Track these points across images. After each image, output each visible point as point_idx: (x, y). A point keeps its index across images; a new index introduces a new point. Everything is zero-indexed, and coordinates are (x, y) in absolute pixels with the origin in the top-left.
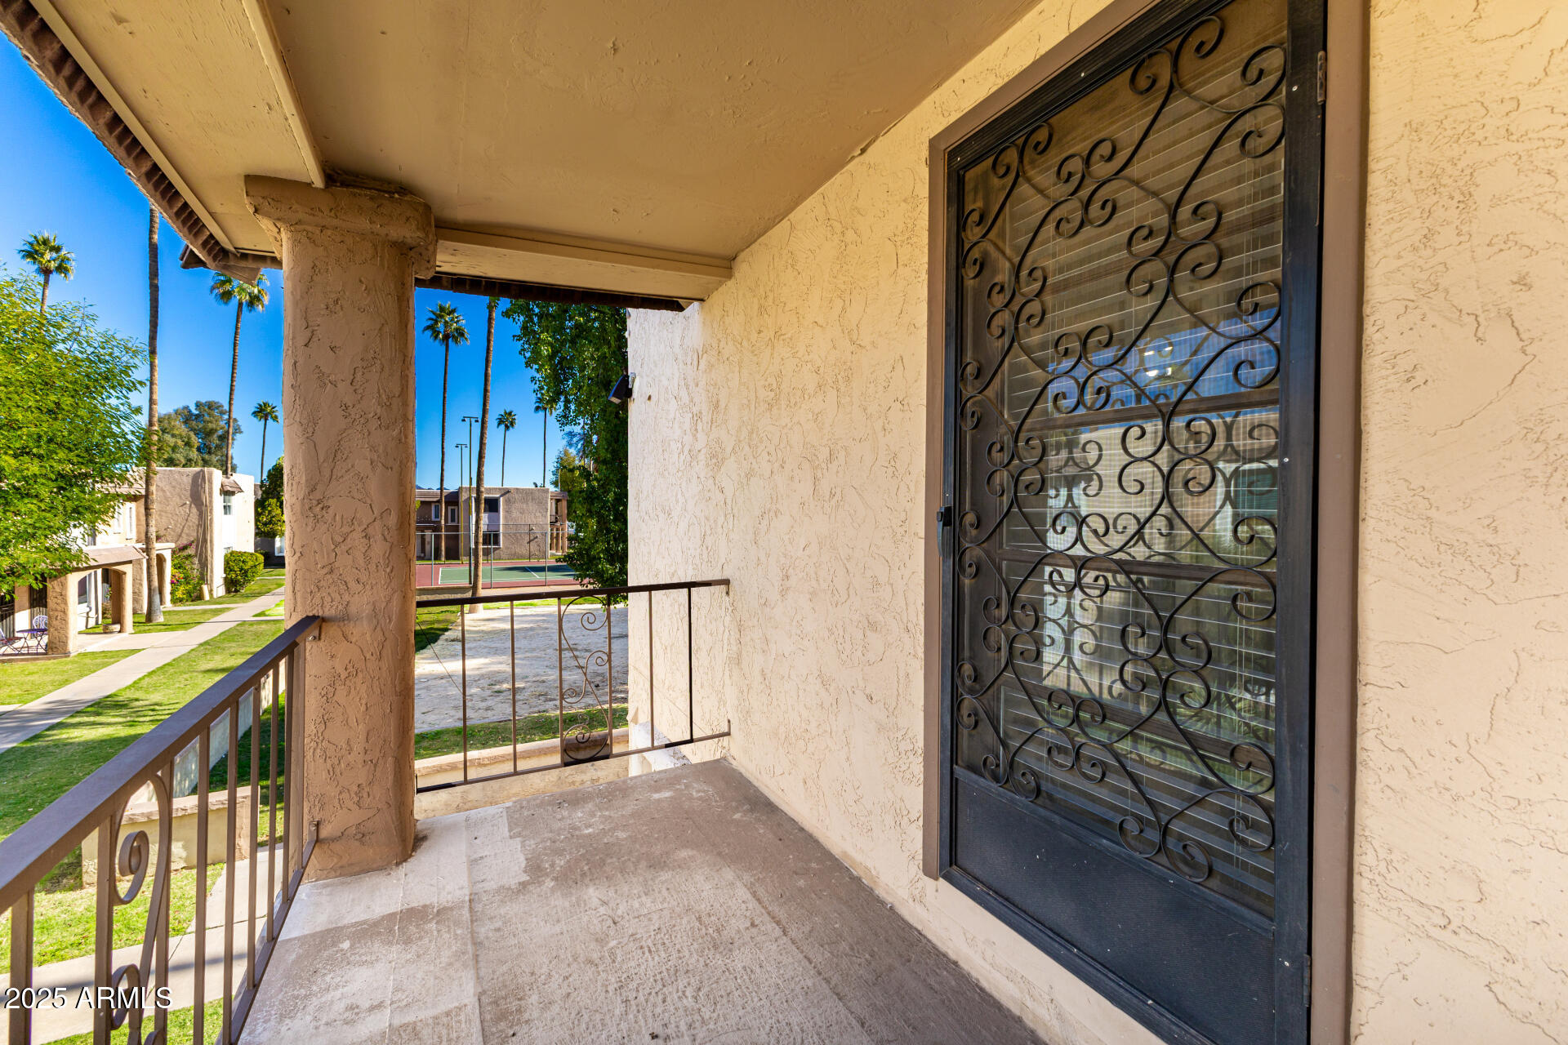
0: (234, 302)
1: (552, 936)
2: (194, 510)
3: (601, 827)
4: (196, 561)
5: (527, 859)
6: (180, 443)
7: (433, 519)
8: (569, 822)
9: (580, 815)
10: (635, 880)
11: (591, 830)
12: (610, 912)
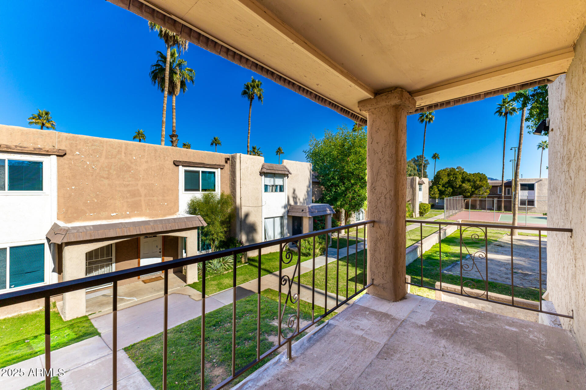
0: (424, 122)
1: (418, 345)
2: (411, 190)
3: (468, 325)
4: (411, 205)
5: (430, 320)
6: (412, 169)
7: (498, 193)
8: (457, 317)
9: (463, 317)
10: (464, 348)
11: (462, 324)
12: (444, 351)
